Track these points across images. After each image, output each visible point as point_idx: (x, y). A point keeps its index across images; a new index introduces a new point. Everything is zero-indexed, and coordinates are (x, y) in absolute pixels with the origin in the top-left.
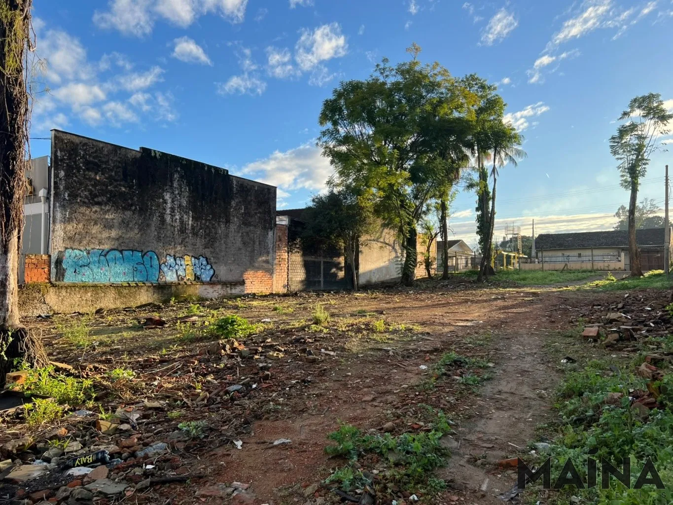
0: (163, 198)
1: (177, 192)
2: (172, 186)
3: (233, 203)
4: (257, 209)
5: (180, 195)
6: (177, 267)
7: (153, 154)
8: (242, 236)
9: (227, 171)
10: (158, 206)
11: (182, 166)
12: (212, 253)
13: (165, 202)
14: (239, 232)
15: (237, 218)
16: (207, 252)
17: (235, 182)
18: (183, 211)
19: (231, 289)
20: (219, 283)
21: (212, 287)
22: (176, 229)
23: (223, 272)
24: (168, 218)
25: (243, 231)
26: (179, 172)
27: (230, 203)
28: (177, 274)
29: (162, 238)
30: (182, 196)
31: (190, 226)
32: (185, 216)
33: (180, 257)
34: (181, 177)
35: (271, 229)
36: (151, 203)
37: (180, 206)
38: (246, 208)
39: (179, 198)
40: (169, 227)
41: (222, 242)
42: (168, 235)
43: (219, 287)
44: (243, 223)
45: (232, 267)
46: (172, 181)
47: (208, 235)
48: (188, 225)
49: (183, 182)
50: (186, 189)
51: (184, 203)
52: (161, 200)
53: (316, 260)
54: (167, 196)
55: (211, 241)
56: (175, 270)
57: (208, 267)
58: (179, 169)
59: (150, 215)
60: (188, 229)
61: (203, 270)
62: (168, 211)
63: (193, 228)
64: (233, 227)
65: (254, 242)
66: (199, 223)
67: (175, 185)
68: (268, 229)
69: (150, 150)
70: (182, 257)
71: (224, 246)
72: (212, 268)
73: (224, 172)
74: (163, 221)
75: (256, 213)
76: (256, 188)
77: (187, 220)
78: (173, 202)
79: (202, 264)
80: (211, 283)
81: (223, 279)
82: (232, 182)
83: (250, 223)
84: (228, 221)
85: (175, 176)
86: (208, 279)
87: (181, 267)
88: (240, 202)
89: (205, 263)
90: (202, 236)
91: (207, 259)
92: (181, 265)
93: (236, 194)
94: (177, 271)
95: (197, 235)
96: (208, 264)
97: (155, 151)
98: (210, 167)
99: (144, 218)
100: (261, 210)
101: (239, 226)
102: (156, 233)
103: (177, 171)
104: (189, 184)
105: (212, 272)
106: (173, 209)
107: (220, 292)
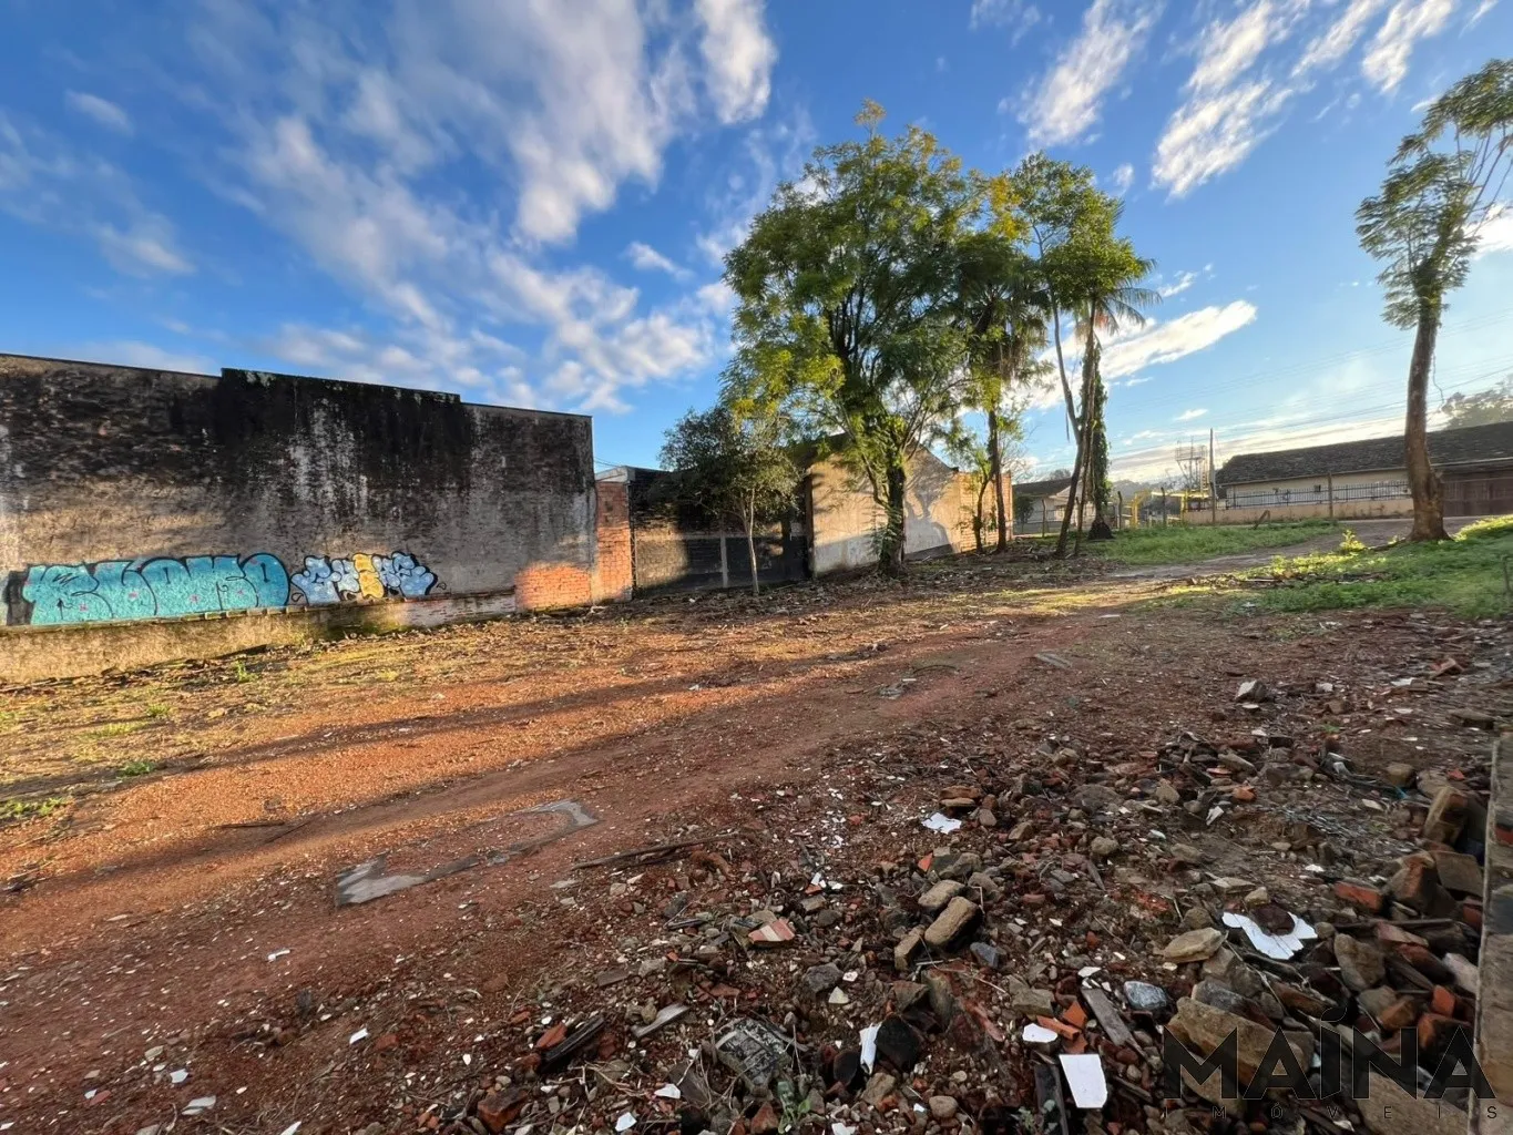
0: (287, 458)
1: (323, 444)
2: (308, 434)
3: (476, 453)
4: (541, 459)
5: (332, 449)
6: (335, 577)
7: (251, 379)
8: (504, 509)
9: (457, 397)
10: (275, 470)
11: (333, 395)
12: (424, 545)
13: (294, 464)
14: (495, 504)
15: (489, 478)
16: (415, 546)
17: (478, 416)
18: (342, 476)
19: (478, 605)
20: (447, 596)
21: (429, 606)
22: (326, 510)
23: (458, 576)
24: (303, 492)
25: (508, 499)
26: (324, 407)
27: (469, 453)
28: (337, 588)
29: (289, 529)
30: (338, 451)
31: (364, 503)
32: (348, 485)
33: (341, 560)
34: (333, 417)
35: (581, 492)
36: (254, 468)
37: (334, 468)
38: (511, 459)
39: (329, 454)
40: (307, 508)
41: (453, 523)
42: (306, 522)
43: (448, 603)
44: (505, 488)
45: (481, 566)
46: (307, 424)
47: (415, 514)
48: (359, 500)
49: (339, 425)
50: (347, 436)
51: (345, 462)
52: (282, 462)
53: (707, 537)
54: (299, 454)
55: (421, 522)
56: (329, 583)
57: (420, 570)
58: (325, 401)
59: (252, 490)
60: (359, 508)
61: (404, 577)
62: (302, 479)
63: (372, 504)
64: (477, 496)
65: (537, 519)
66: (388, 496)
67: (318, 429)
68: (573, 492)
69: (243, 374)
70: (347, 559)
71: (456, 533)
72: (428, 571)
73: (447, 399)
74: (289, 497)
75: (538, 467)
76: (537, 422)
77: (354, 491)
78: (313, 461)
79: (400, 567)
80: (428, 598)
81: (461, 589)
82: (471, 415)
83: (522, 485)
84: (464, 486)
85: (316, 415)
86: (421, 592)
87: (346, 577)
88: (494, 450)
89: (408, 563)
90: (397, 517)
91: (413, 558)
92: (346, 573)
93: (483, 436)
94: (335, 584)
95: (384, 517)
96: (417, 564)
97: (255, 374)
98: (407, 393)
99: (238, 497)
100: (551, 461)
101: (496, 492)
102: (273, 521)
103: (320, 405)
104: (354, 426)
105: (429, 579)
106: (314, 477)
107: (449, 613)
